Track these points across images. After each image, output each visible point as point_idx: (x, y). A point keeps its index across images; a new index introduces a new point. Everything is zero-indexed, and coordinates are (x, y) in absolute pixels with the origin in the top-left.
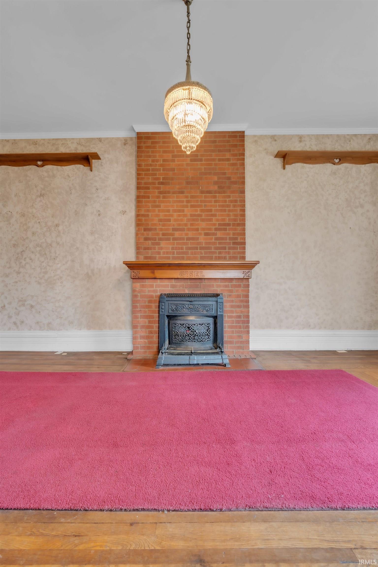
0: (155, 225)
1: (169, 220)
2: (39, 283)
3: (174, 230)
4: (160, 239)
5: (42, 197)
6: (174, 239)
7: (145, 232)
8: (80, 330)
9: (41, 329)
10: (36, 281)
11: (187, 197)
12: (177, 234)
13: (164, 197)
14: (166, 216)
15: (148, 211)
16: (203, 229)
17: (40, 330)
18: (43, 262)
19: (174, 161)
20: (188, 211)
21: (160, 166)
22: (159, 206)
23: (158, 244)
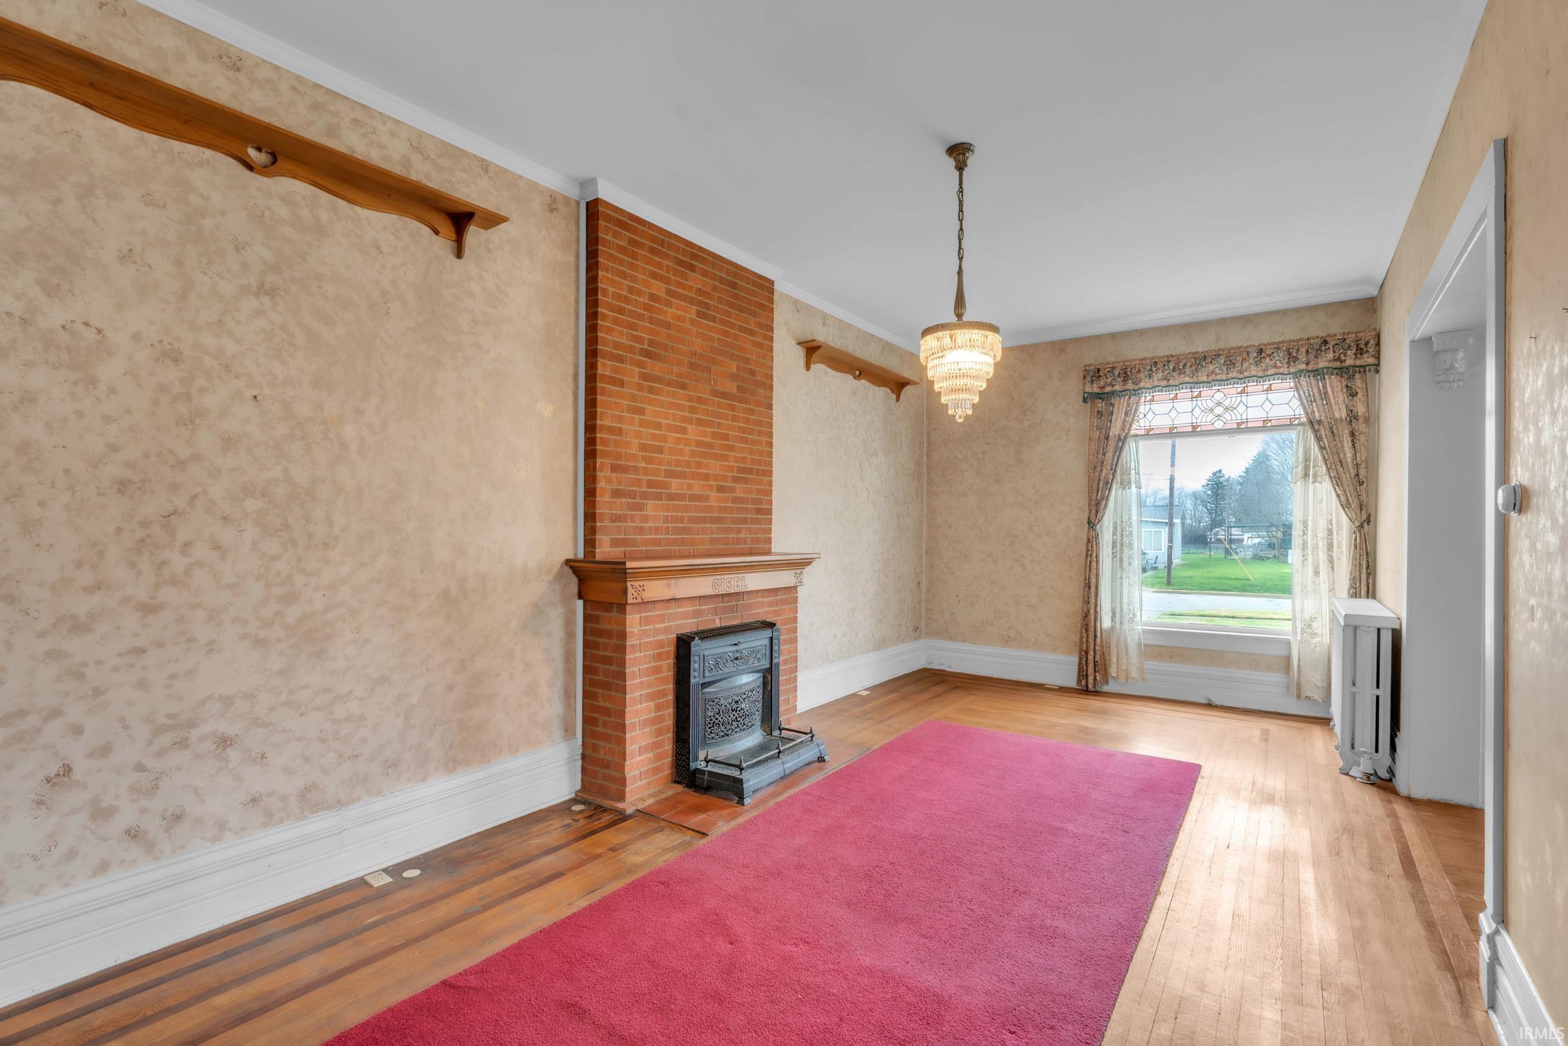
0: (634, 457)
1: (660, 450)
2: (261, 643)
3: (671, 474)
4: (645, 496)
5: (266, 300)
6: (671, 497)
7: (614, 475)
8: (424, 779)
9: (270, 819)
10: (244, 637)
11: (690, 399)
12: (675, 485)
13: (651, 390)
14: (654, 437)
15: (620, 419)
16: (716, 477)
17: (265, 825)
18: (276, 558)
19: (669, 304)
20: (693, 433)
21: (645, 309)
22: (641, 411)
23: (640, 507)
